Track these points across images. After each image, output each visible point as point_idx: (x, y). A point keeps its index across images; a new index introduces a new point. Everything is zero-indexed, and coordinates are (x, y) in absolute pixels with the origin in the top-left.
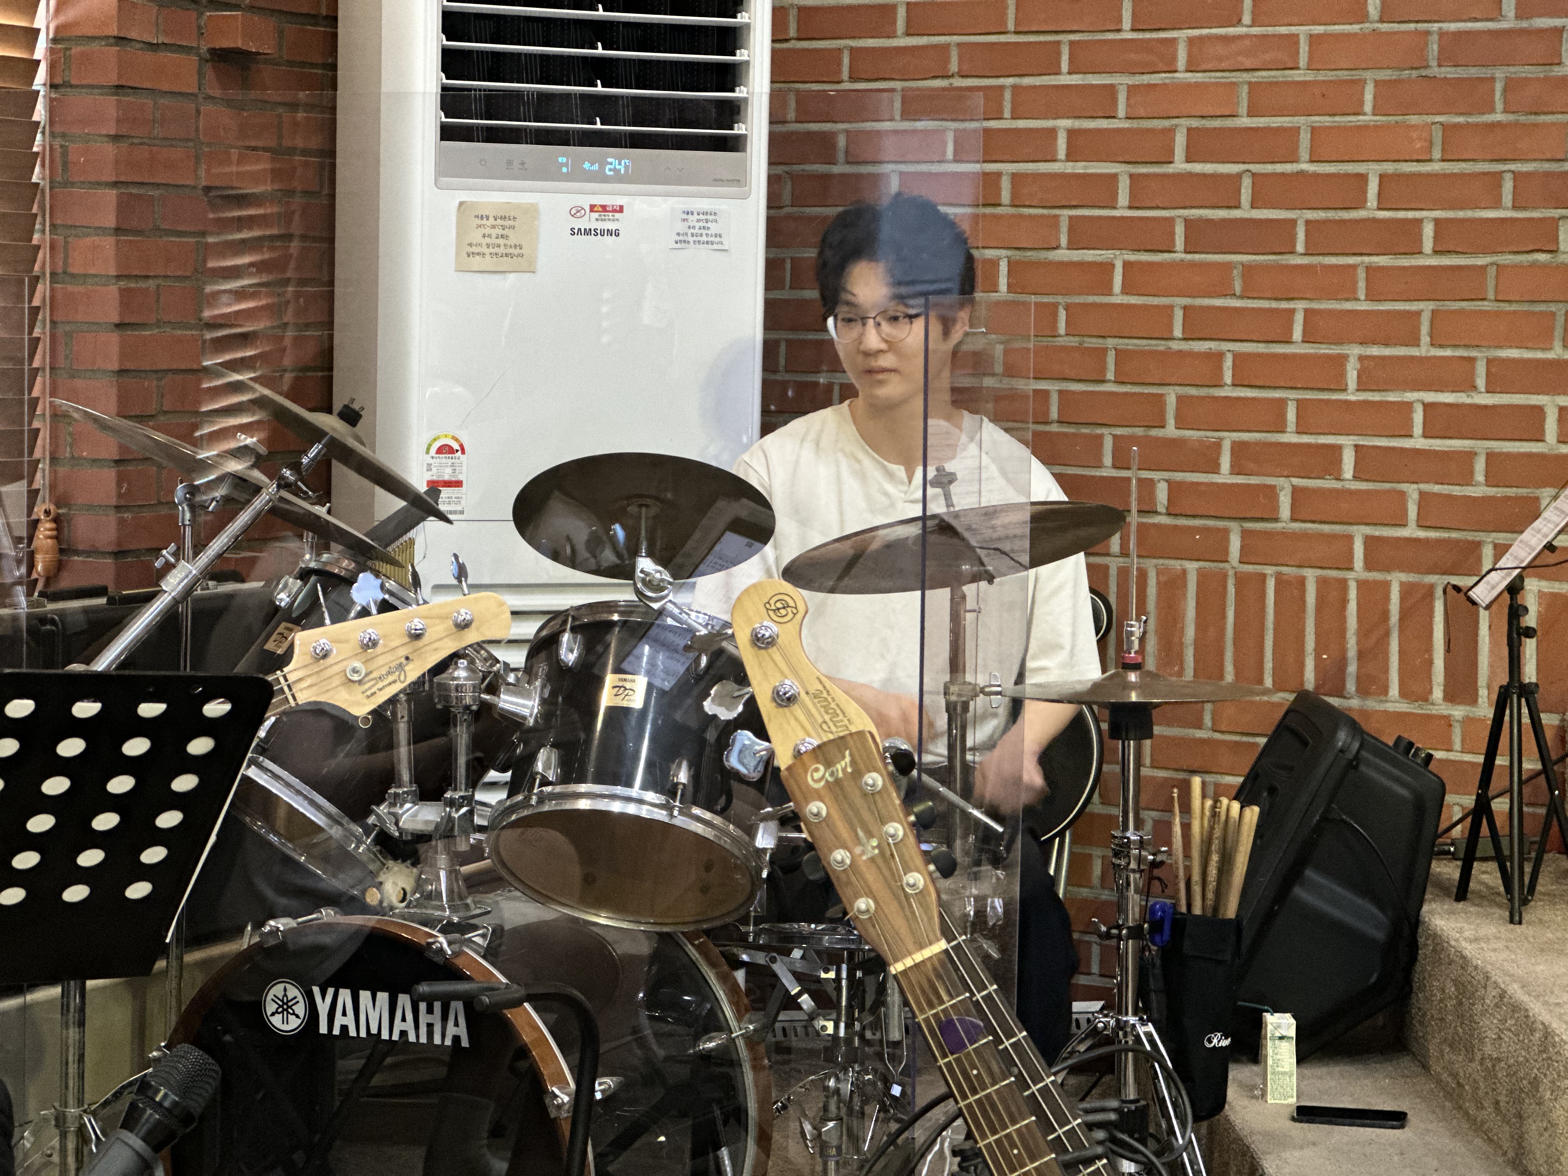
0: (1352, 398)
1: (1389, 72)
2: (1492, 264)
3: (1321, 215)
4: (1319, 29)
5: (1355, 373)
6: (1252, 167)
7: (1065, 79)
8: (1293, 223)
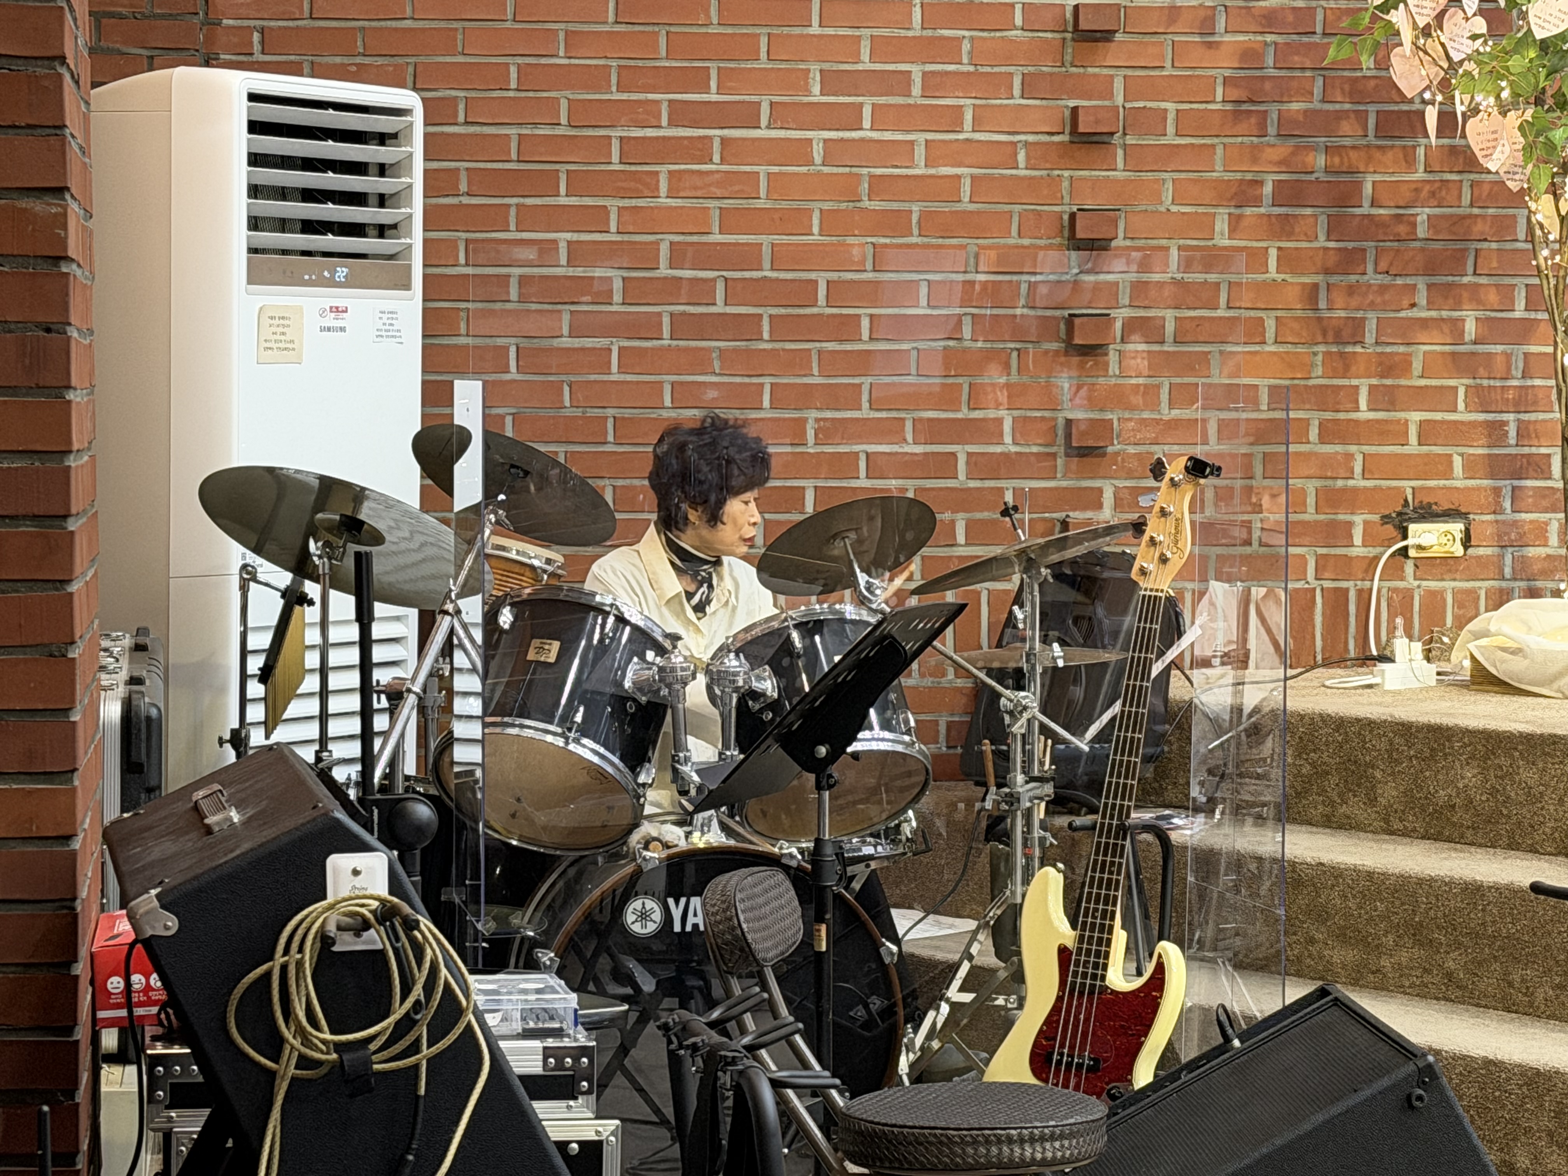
0: (811, 451)
1: (831, 203)
2: (913, 348)
3: (783, 311)
4: (776, 169)
5: (813, 432)
6: (724, 273)
7: (563, 201)
8: (760, 316)
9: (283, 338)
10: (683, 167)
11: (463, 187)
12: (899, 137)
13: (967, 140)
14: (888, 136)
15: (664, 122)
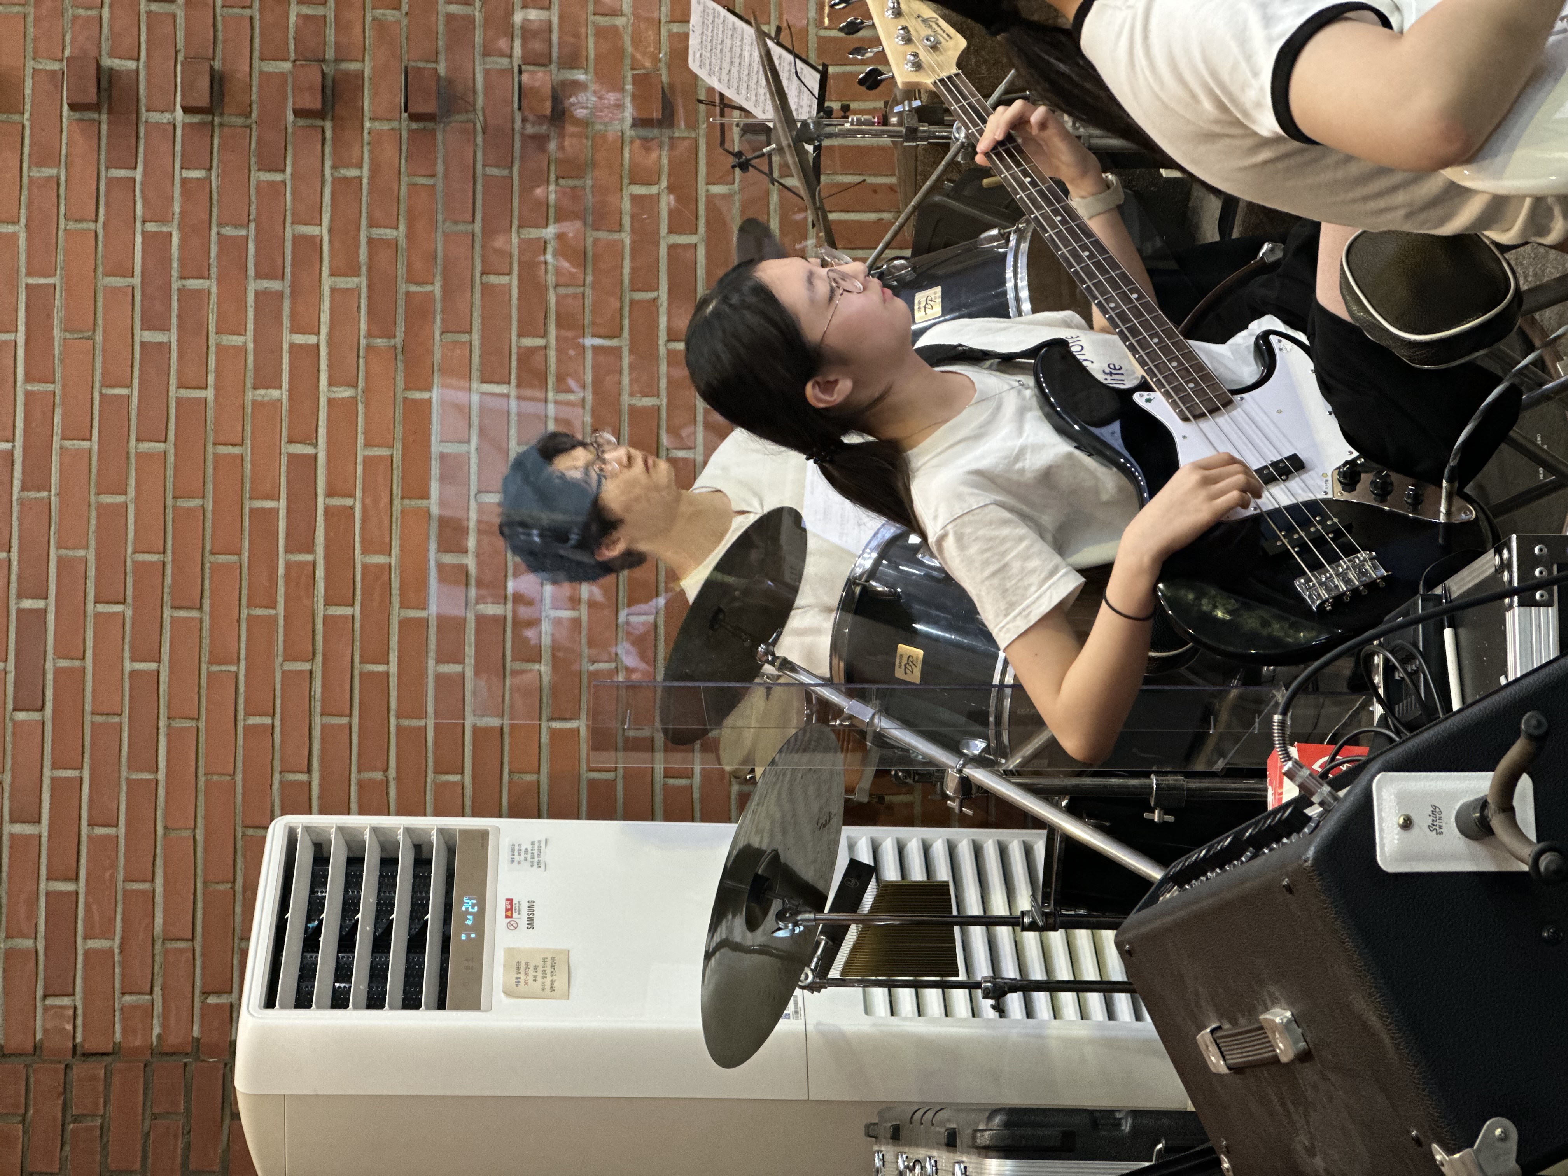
0: (664, 402)
1: (398, 378)
2: (555, 290)
4: (361, 439)
5: (644, 399)
6: (472, 494)
9: (540, 970)
10: (357, 539)
11: (378, 775)
12: (326, 305)
13: (330, 231)
14: (325, 318)
15: (309, 558)
